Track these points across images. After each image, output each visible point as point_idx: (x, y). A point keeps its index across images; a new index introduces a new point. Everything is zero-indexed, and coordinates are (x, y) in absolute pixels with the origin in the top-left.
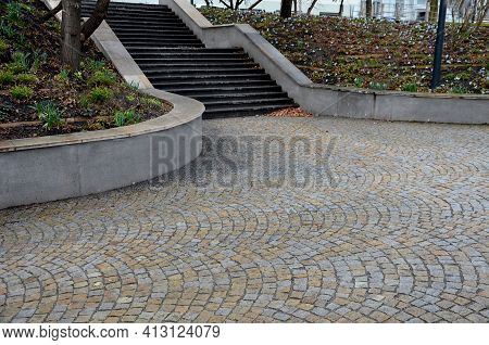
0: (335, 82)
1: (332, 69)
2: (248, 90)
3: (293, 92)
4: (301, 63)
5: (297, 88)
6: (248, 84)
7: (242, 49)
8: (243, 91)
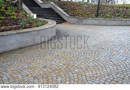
0: (75, 16)
1: (74, 13)
2: (56, 18)
3: (65, 18)
4: (66, 11)
5: (67, 17)
6: (55, 16)
7: (52, 8)
8: (54, 18)
